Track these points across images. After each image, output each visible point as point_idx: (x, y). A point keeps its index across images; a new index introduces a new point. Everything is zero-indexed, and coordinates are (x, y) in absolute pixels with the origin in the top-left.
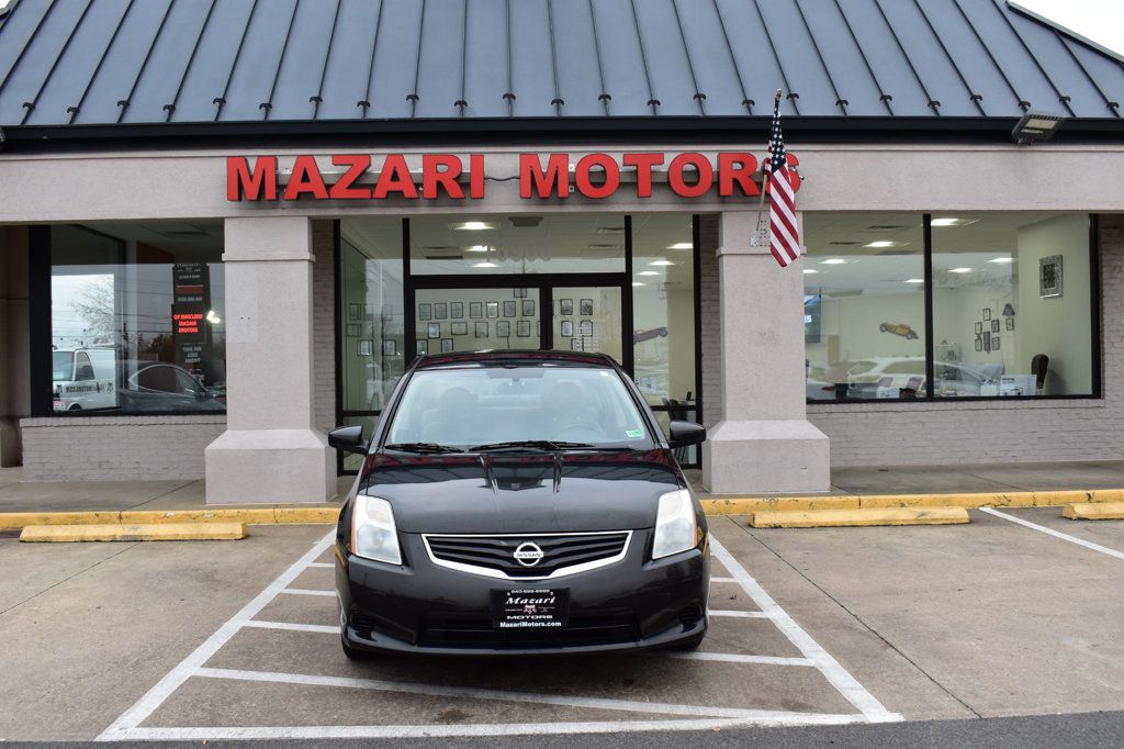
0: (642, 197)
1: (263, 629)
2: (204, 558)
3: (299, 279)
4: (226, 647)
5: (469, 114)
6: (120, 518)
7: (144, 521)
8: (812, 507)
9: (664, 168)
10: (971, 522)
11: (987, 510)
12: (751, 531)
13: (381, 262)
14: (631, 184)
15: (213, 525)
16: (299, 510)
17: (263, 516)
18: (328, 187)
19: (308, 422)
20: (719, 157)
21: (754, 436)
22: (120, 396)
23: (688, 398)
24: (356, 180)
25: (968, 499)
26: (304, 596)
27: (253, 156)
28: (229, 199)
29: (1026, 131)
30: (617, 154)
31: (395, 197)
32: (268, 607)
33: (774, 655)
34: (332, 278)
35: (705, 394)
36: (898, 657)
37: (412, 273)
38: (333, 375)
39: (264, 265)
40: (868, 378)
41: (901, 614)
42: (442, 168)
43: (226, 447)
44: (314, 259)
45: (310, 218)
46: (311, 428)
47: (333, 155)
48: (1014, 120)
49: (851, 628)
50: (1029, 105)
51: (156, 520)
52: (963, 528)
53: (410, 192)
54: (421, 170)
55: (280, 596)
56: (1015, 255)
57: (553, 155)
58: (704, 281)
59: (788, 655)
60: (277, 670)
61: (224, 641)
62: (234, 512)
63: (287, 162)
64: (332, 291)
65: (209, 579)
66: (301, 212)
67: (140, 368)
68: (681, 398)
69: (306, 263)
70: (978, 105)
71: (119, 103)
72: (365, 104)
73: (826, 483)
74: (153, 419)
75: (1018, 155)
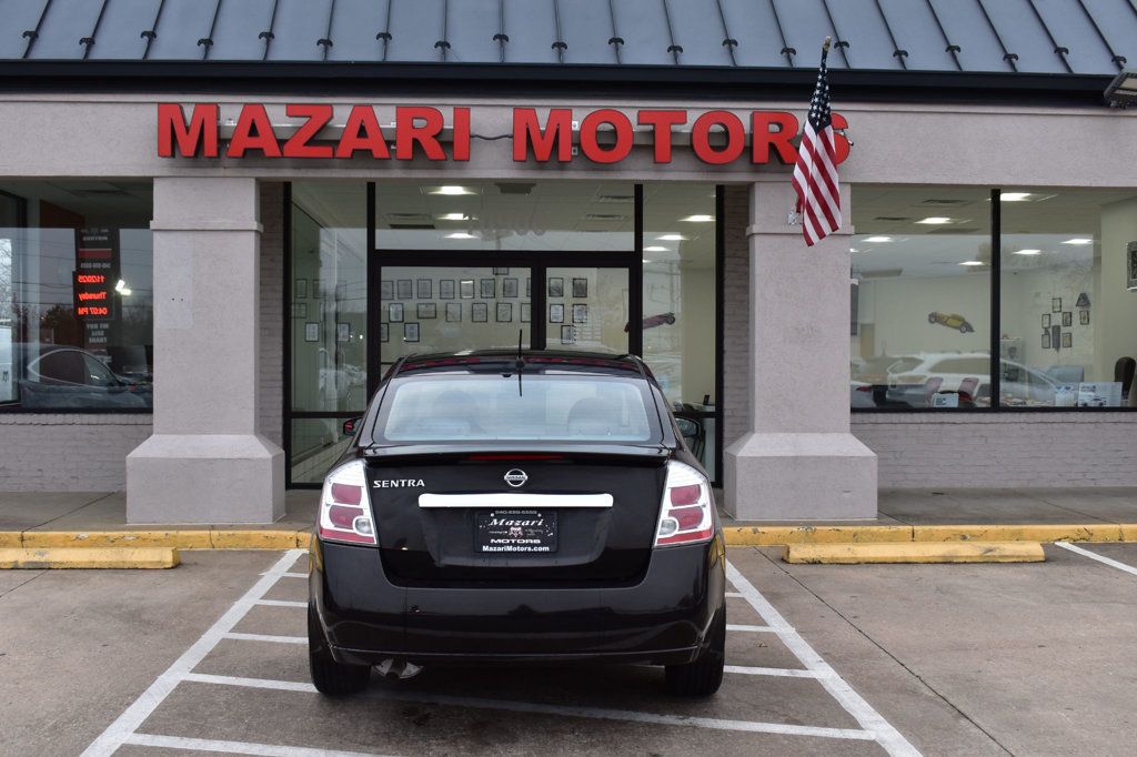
0: (659, 163)
1: (207, 684)
2: (129, 592)
3: (243, 255)
4: (163, 707)
5: (453, 58)
6: (22, 539)
7: (52, 544)
8: (856, 538)
9: (686, 129)
10: (1047, 560)
11: (1065, 545)
12: (783, 566)
13: (337, 232)
14: (647, 147)
15: (137, 551)
16: (239, 532)
17: (198, 538)
18: (281, 143)
19: (252, 426)
20: (752, 117)
21: (787, 451)
22: (18, 388)
23: (706, 402)
24: (314, 136)
25: (1042, 531)
26: (253, 643)
27: (189, 104)
28: (159, 155)
29: (1121, 92)
30: (631, 110)
31: (362, 156)
32: (210, 656)
33: (826, 725)
34: (281, 251)
35: (727, 399)
36: (975, 730)
37: (378, 247)
38: (280, 369)
39: (200, 235)
40: (912, 378)
41: (973, 676)
42: (419, 123)
43: (151, 455)
44: (262, 231)
45: (257, 179)
46: (256, 434)
47: (287, 104)
48: (1107, 79)
49: (915, 693)
50: (1125, 61)
51: (66, 544)
52: (1038, 568)
53: (380, 151)
54: (393, 125)
55: (224, 641)
56: (1097, 236)
57: (554, 111)
58: (729, 264)
59: (840, 727)
60: (226, 737)
61: (160, 700)
62: (161, 534)
63: (231, 111)
64: (280, 266)
65: (136, 619)
66: (247, 172)
67: (41, 353)
68: (696, 403)
69: (253, 234)
70: (1063, 60)
71: (25, 34)
72: (327, 43)
73: (871, 510)
74: (60, 418)
75: (1110, 120)
